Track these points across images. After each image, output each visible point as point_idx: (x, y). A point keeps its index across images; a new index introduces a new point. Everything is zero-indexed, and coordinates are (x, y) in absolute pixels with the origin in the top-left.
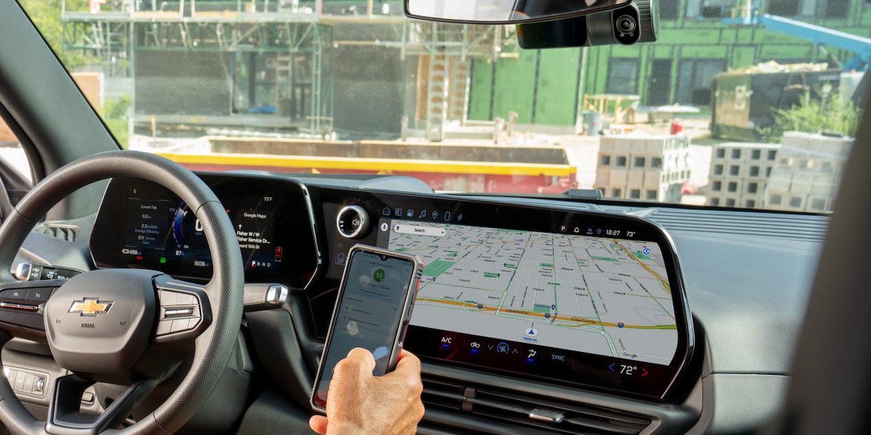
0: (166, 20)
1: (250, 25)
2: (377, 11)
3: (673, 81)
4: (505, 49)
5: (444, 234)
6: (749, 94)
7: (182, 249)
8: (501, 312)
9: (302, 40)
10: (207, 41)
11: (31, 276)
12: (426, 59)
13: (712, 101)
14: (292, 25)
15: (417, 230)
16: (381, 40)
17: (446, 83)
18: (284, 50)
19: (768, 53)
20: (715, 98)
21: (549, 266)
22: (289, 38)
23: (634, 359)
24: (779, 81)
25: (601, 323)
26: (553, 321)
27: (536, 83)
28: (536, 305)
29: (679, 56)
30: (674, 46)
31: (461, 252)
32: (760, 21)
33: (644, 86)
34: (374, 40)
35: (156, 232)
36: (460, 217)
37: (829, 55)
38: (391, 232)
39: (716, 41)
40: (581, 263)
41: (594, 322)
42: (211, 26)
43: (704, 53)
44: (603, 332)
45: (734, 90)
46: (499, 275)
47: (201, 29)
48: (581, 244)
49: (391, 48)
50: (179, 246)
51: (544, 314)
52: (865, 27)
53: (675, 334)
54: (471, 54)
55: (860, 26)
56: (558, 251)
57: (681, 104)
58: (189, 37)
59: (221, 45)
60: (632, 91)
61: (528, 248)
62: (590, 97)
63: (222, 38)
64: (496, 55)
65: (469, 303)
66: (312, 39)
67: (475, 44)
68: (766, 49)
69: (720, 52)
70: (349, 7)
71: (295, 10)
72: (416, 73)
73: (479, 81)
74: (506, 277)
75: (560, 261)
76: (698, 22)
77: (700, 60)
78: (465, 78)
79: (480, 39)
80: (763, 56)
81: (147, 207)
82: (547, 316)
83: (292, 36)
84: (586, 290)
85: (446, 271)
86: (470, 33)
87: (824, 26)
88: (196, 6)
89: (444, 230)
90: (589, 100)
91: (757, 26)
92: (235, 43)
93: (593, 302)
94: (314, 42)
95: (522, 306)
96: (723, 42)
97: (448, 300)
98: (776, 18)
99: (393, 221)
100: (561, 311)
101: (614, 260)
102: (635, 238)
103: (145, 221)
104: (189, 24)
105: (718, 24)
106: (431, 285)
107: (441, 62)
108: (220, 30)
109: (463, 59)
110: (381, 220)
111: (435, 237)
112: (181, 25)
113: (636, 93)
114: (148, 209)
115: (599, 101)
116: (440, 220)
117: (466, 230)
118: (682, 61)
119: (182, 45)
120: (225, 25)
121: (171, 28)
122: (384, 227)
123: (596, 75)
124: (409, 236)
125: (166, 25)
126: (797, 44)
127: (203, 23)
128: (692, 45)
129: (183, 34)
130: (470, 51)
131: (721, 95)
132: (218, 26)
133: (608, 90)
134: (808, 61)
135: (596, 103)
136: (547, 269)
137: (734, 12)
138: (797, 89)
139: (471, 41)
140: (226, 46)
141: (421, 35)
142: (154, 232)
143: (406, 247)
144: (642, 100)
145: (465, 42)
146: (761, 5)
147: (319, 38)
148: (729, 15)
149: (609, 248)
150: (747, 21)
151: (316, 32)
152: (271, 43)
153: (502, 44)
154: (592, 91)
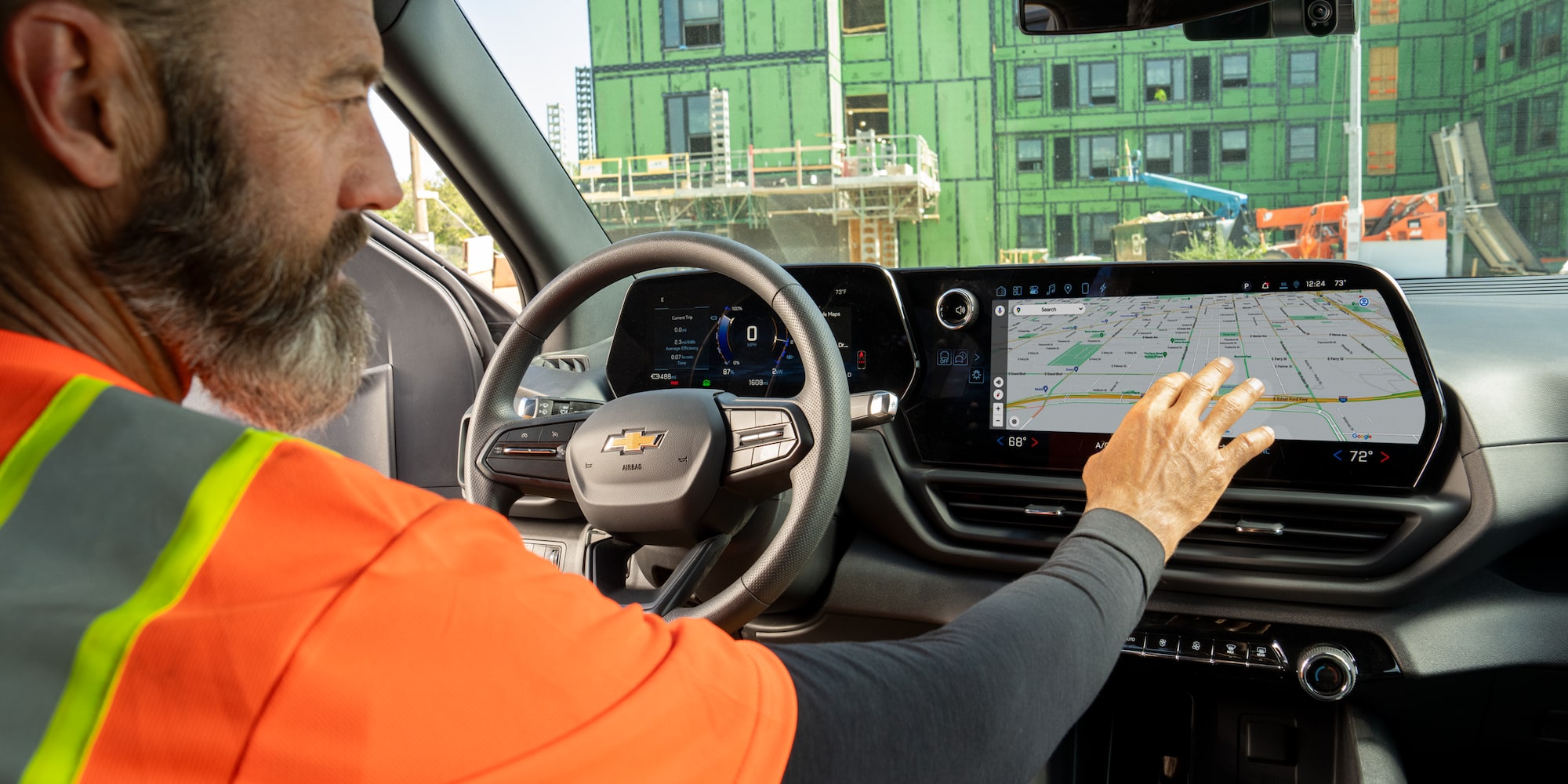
0: (605, 201)
1: (687, 201)
2: (807, 182)
3: (1076, 234)
4: (927, 211)
6: (1143, 241)
9: (737, 213)
10: (646, 218)
12: (856, 223)
13: (1112, 251)
14: (727, 199)
16: (813, 208)
17: (877, 244)
18: (721, 222)
19: (1151, 206)
20: (1114, 246)
22: (725, 210)
24: (1168, 227)
27: (958, 240)
29: (1078, 211)
30: (1072, 203)
32: (1141, 178)
33: (1051, 239)
34: (807, 209)
37: (1201, 206)
39: (1107, 198)
42: (650, 204)
43: (1098, 208)
45: (1131, 239)
47: (640, 206)
49: (823, 215)
52: (1225, 181)
54: (897, 216)
55: (1221, 181)
57: (1085, 254)
58: (629, 215)
59: (661, 221)
60: (1041, 244)
62: (1006, 252)
63: (661, 214)
64: (921, 216)
66: (747, 211)
67: (901, 207)
68: (1149, 203)
69: (1112, 207)
70: (779, 179)
71: (729, 185)
72: (847, 236)
73: (906, 243)
76: (1090, 181)
77: (1095, 214)
78: (893, 239)
79: (904, 202)
80: (1148, 208)
83: (728, 208)
86: (895, 197)
87: (1193, 181)
88: (634, 186)
90: (1004, 254)
91: (1139, 184)
92: (674, 218)
94: (749, 214)
96: (1113, 198)
98: (1154, 175)
104: (627, 202)
105: (1107, 183)
107: (870, 225)
108: (659, 207)
109: (891, 221)
112: (620, 204)
113: (1045, 246)
115: (1014, 255)
118: (1080, 216)
119: (623, 223)
120: (663, 202)
121: (611, 208)
123: (1008, 232)
125: (605, 205)
126: (1174, 198)
127: (642, 201)
128: (1087, 201)
129: (623, 212)
130: (896, 213)
131: (1119, 243)
132: (657, 203)
133: (1019, 246)
134: (1185, 211)
135: (1011, 257)
137: (1119, 171)
138: (1183, 234)
139: (896, 205)
140: (665, 221)
141: (849, 201)
144: (1051, 252)
145: (891, 206)
146: (1139, 165)
147: (754, 210)
148: (1115, 174)
150: (1131, 179)
151: (750, 204)
152: (708, 216)
153: (924, 207)
154: (1006, 247)
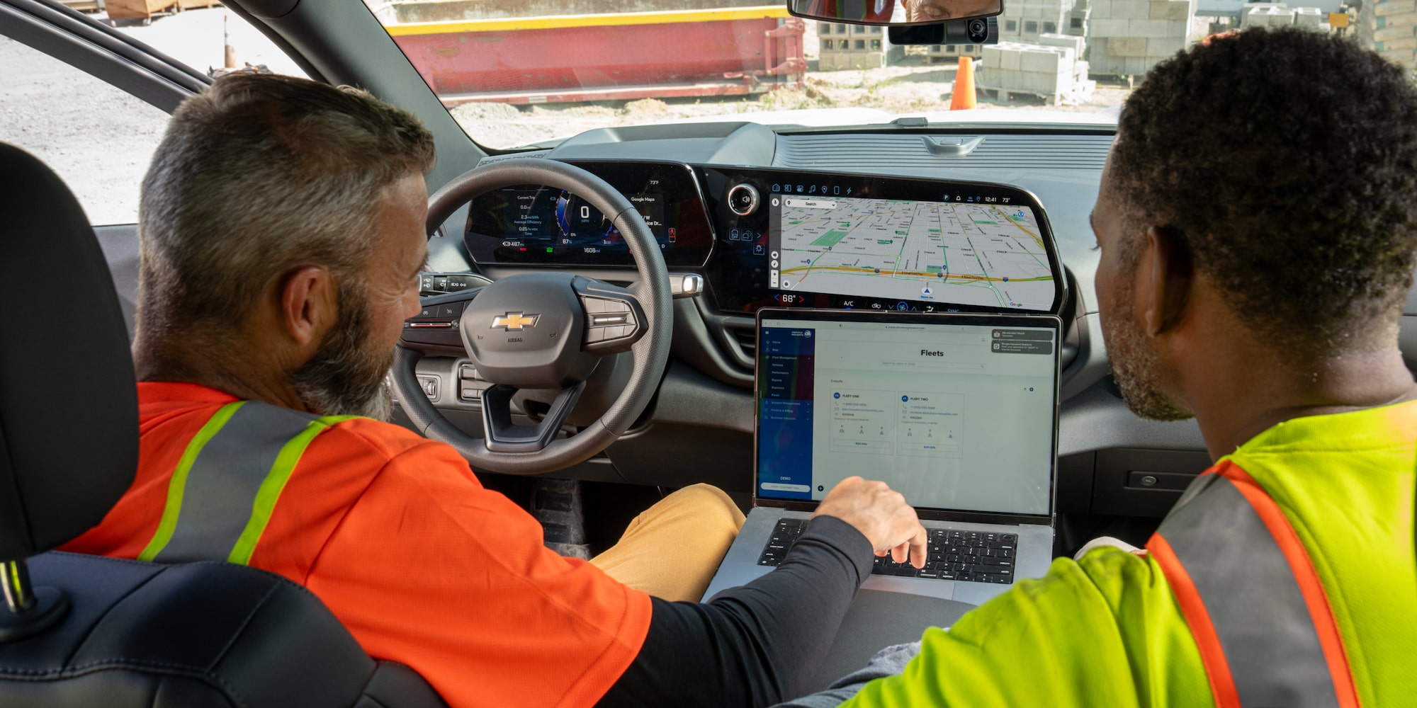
5: (835, 206)
7: (569, 237)
8: (897, 275)
11: (423, 287)
15: (807, 204)
21: (937, 231)
23: (1020, 308)
25: (989, 279)
26: (945, 280)
28: (929, 267)
31: (853, 222)
35: (538, 222)
36: (849, 191)
38: (783, 206)
40: (965, 227)
41: (982, 279)
44: (991, 287)
46: (891, 242)
48: (963, 210)
50: (565, 235)
51: (936, 274)
53: (1052, 283)
56: (944, 218)
61: (916, 215)
65: (867, 269)
74: (898, 243)
75: (946, 227)
81: (525, 198)
82: (940, 276)
84: (972, 250)
85: (842, 240)
89: (834, 203)
93: (979, 260)
95: (916, 268)
97: (845, 267)
99: (784, 197)
100: (951, 270)
101: (994, 223)
102: (1010, 203)
103: (525, 212)
106: (828, 254)
110: (771, 195)
111: (827, 210)
114: (526, 200)
116: (830, 194)
117: (856, 202)
122: (775, 202)
124: (801, 210)
136: (935, 234)
142: (535, 222)
143: (799, 220)
149: (988, 213)
